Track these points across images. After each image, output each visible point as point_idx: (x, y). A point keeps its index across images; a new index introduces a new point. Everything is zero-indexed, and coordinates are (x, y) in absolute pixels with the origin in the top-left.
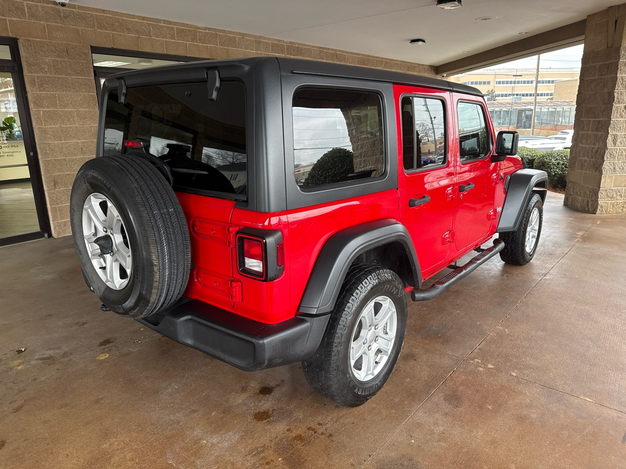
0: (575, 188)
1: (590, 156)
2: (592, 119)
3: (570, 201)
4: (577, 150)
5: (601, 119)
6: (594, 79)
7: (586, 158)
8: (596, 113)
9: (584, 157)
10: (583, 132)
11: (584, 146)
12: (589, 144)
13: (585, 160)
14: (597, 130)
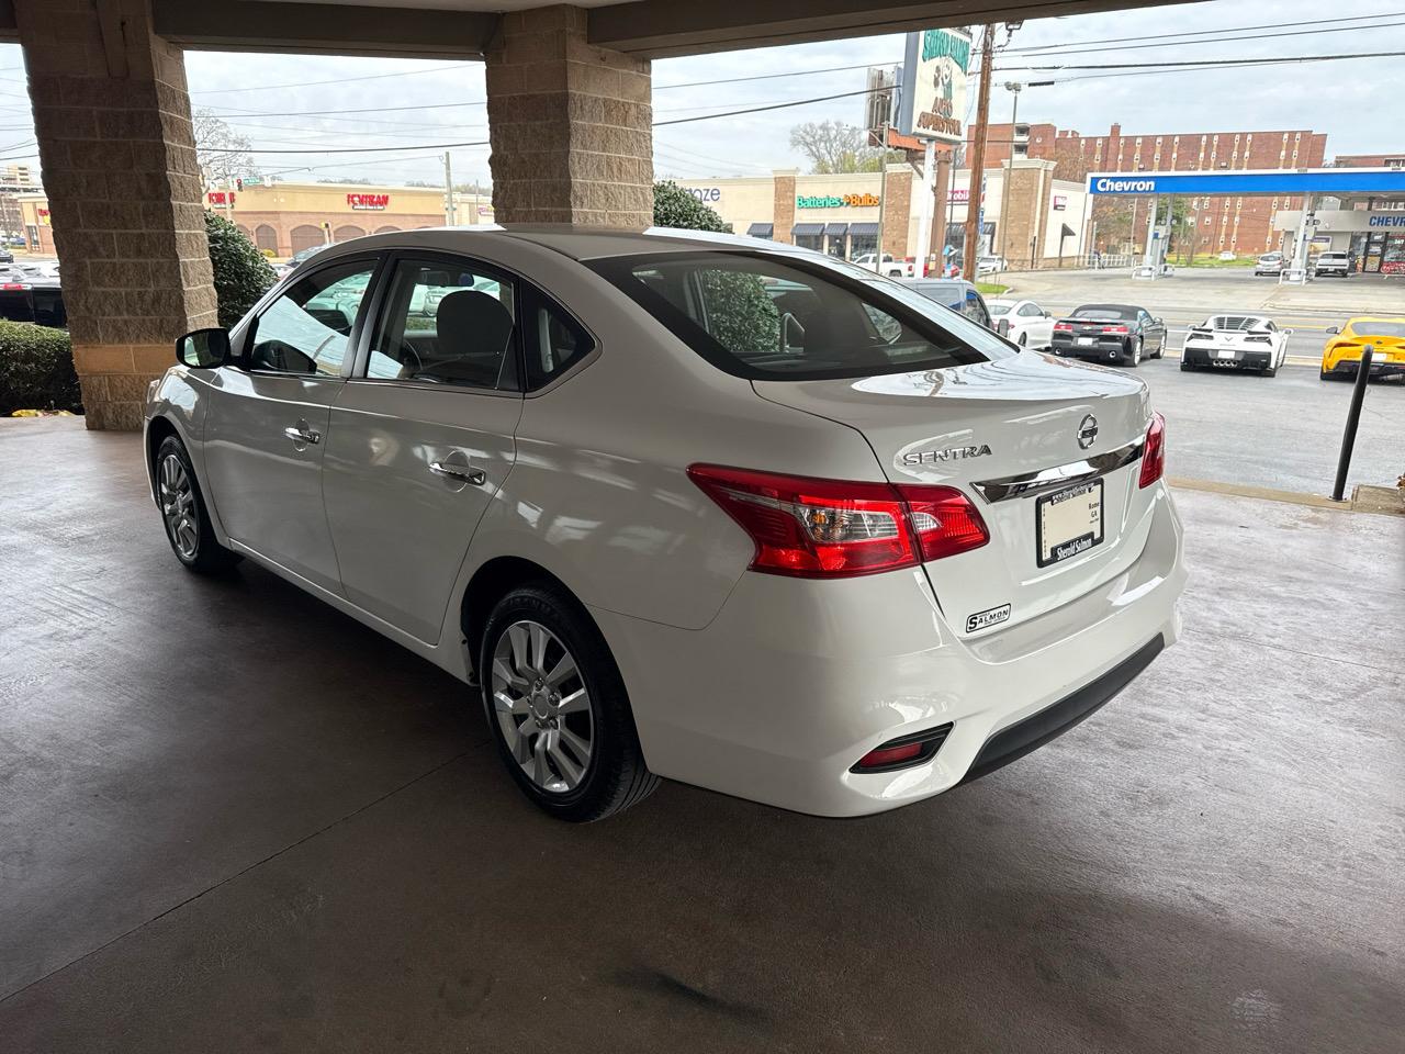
0: (119, 385)
1: (139, 312)
2: (114, 232)
3: (110, 416)
4: (91, 300)
5: (144, 231)
6: (95, 142)
7: (126, 317)
8: (127, 217)
9: (121, 314)
10: (96, 261)
11: (109, 289)
12: (126, 285)
13: (126, 322)
14: (139, 252)
